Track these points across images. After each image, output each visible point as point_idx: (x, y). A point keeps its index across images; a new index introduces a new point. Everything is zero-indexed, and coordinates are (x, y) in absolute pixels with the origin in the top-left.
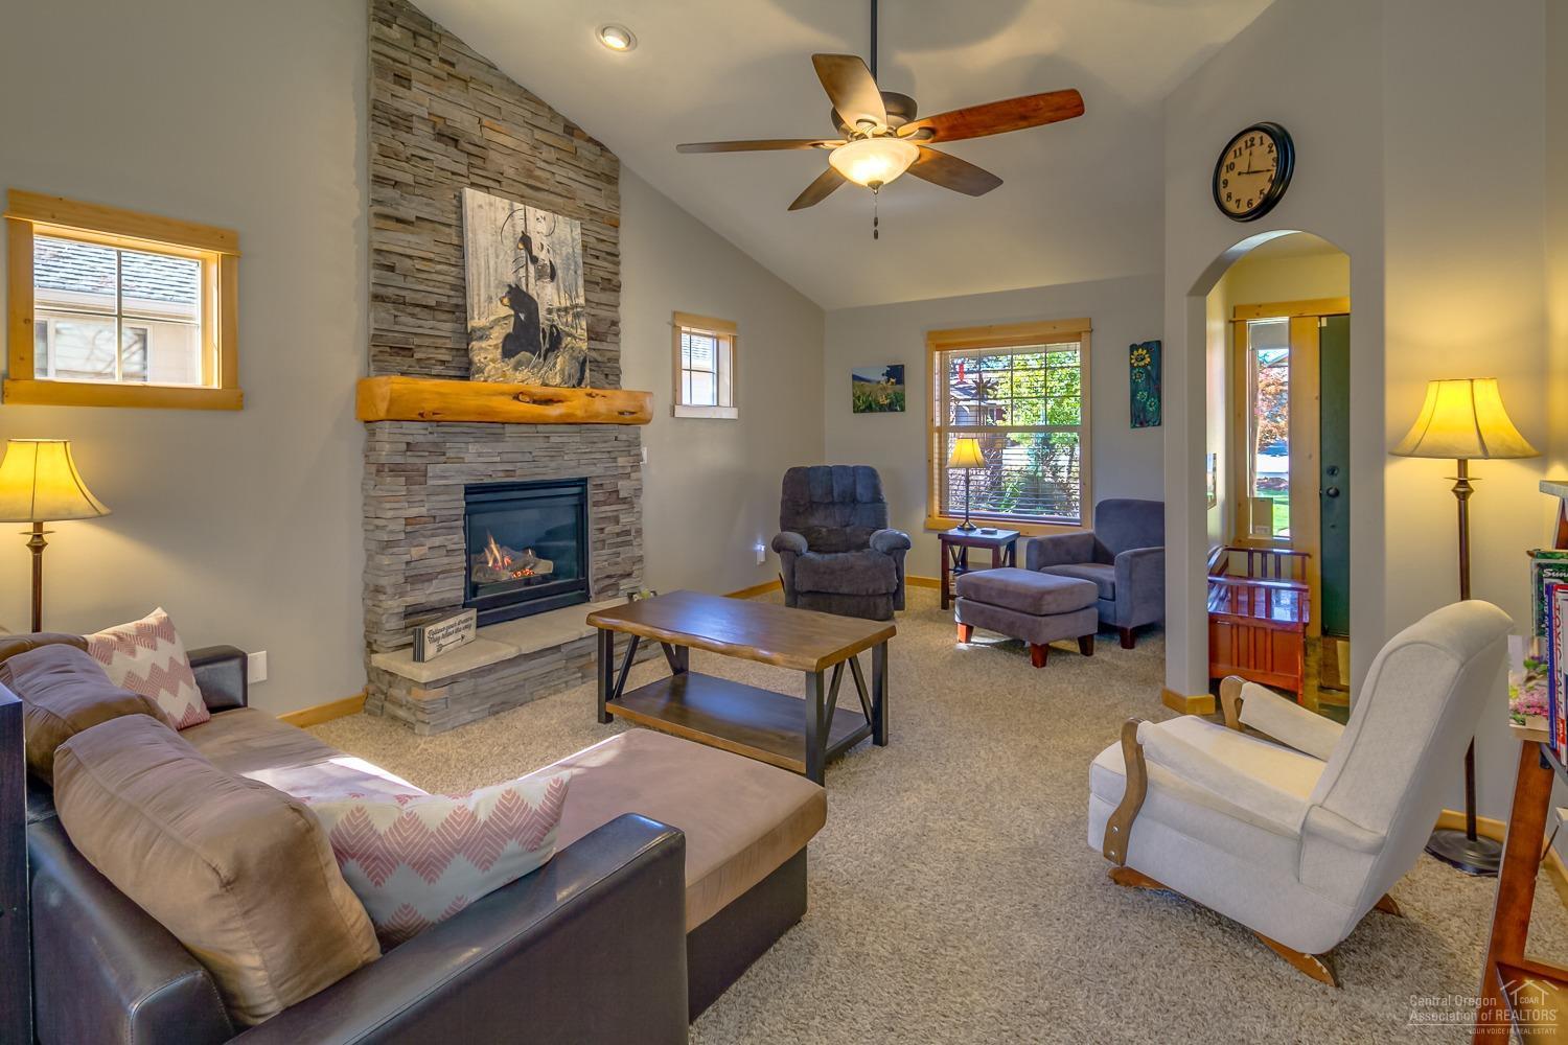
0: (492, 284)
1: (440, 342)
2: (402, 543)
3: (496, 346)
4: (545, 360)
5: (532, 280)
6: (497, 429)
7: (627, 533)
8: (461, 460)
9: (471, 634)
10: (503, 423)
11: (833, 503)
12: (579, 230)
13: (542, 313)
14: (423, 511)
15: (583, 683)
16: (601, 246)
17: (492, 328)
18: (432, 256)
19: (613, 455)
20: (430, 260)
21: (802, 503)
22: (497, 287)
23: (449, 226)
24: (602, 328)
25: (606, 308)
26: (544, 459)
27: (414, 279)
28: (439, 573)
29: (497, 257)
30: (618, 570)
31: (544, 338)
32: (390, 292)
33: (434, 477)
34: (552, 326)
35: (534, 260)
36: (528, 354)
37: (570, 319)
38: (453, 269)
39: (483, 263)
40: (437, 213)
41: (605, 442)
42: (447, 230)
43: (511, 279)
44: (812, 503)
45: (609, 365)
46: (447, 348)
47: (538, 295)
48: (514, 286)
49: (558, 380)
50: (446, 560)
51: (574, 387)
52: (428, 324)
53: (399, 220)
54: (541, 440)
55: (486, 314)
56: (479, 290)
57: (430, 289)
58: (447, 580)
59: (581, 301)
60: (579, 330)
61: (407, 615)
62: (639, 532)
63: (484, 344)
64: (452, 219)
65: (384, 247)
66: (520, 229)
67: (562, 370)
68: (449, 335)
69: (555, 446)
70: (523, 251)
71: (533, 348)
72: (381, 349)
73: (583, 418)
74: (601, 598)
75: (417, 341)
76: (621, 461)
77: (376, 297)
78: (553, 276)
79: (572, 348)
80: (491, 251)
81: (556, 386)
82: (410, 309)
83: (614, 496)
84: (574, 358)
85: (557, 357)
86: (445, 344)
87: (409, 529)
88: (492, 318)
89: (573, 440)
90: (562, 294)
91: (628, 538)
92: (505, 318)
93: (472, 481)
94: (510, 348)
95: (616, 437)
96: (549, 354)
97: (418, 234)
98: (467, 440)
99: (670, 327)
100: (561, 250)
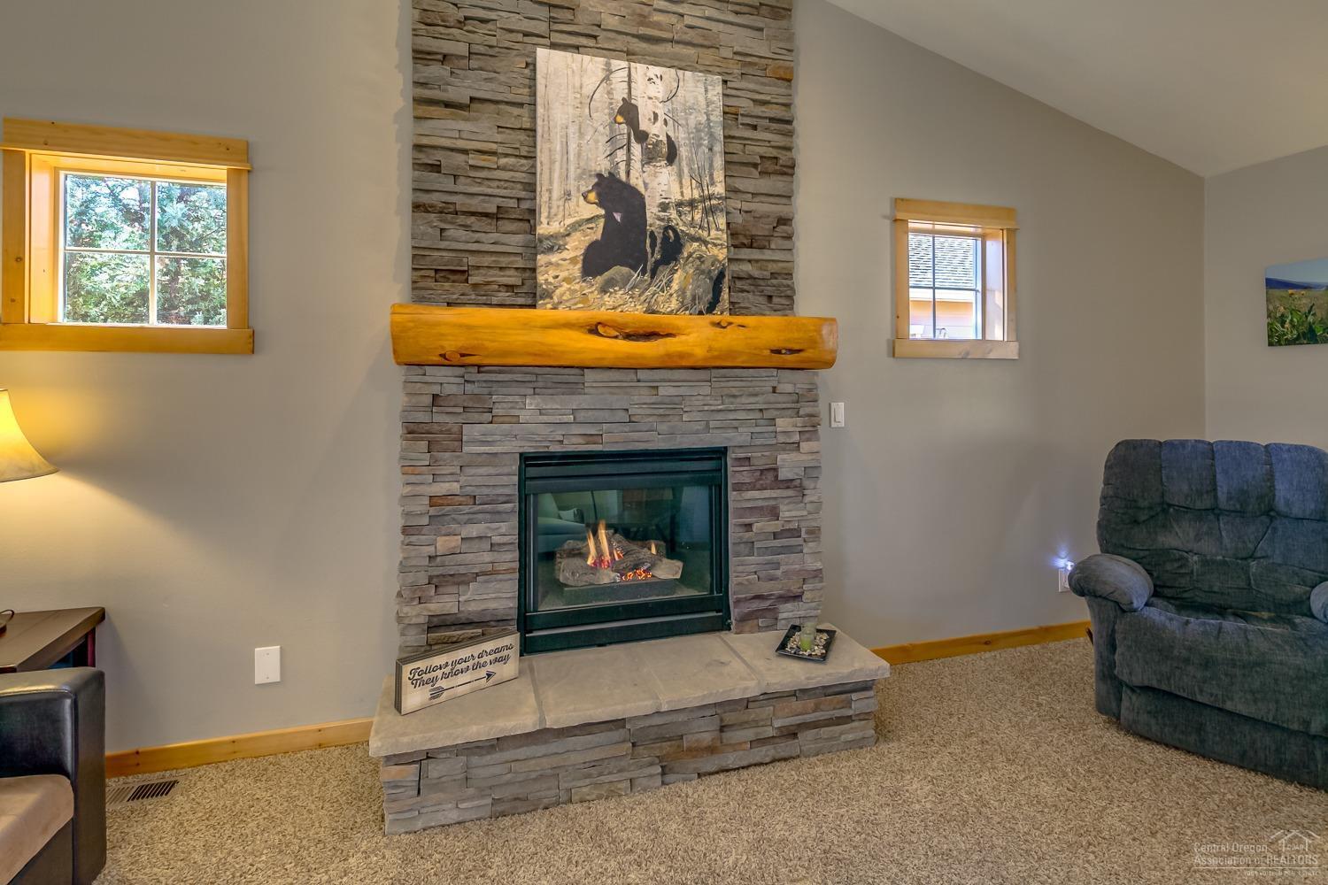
0: (572, 174)
1: (504, 261)
2: (425, 530)
3: (573, 260)
4: (652, 277)
5: (636, 164)
6: (571, 376)
7: (795, 533)
8: (516, 420)
9: (509, 669)
10: (582, 368)
11: (1215, 511)
12: (719, 89)
13: (652, 211)
14: (455, 487)
15: (663, 783)
16: (759, 110)
17: (568, 235)
18: (494, 147)
19: (767, 415)
20: (494, 153)
21: (1146, 504)
22: (579, 178)
23: (521, 105)
24: (761, 229)
25: (771, 199)
26: (651, 419)
27: (469, 180)
28: (477, 575)
29: (581, 134)
30: (776, 589)
31: (653, 245)
32: (434, 199)
33: (474, 442)
34: (667, 228)
35: (642, 137)
36: (625, 270)
37: (698, 217)
38: (523, 161)
39: (558, 148)
40: (501, 90)
41: (756, 395)
42: (516, 111)
43: (603, 166)
44: (1165, 507)
45: (774, 281)
46: (517, 269)
47: (646, 185)
48: (606, 175)
49: (674, 304)
50: (487, 557)
51: (701, 313)
52: (489, 238)
53: (448, 105)
54: (645, 392)
55: (560, 216)
56: (551, 183)
57: (489, 191)
58: (491, 585)
59: (719, 189)
60: (713, 232)
61: (431, 628)
62: (814, 533)
63: (554, 258)
64: (522, 94)
65: (425, 141)
66: (620, 93)
67: (682, 291)
68: (520, 250)
69: (667, 400)
70: (624, 126)
71: (635, 259)
72: (422, 273)
73: (705, 359)
74: (747, 628)
75: (473, 260)
76: (783, 424)
77: (417, 207)
78: (672, 156)
79: (700, 258)
80: (572, 129)
81: (671, 313)
82: (461, 219)
83: (769, 476)
84: (703, 272)
85: (673, 272)
86: (512, 262)
87: (433, 511)
88: (569, 221)
89: (700, 392)
90: (686, 180)
91: (793, 541)
92: (589, 220)
93: (529, 448)
94: (594, 262)
95: (774, 390)
96: (661, 268)
97: (476, 119)
98: (523, 391)
99: (888, 222)
100: (687, 119)
